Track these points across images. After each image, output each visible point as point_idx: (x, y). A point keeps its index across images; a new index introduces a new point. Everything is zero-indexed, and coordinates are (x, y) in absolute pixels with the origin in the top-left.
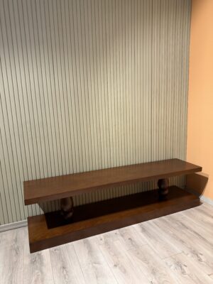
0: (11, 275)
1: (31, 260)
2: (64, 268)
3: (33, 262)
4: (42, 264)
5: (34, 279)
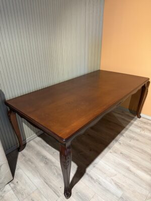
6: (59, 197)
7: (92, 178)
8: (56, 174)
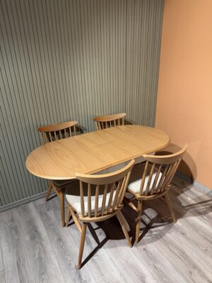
1: (31, 237)
2: (60, 240)
5: (37, 252)
7: (80, 276)
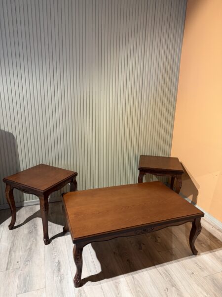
0: (14, 240)
1: (29, 231)
3: (30, 232)
4: (37, 234)
5: (30, 244)
6: (7, 269)
7: (59, 269)
8: (28, 247)
